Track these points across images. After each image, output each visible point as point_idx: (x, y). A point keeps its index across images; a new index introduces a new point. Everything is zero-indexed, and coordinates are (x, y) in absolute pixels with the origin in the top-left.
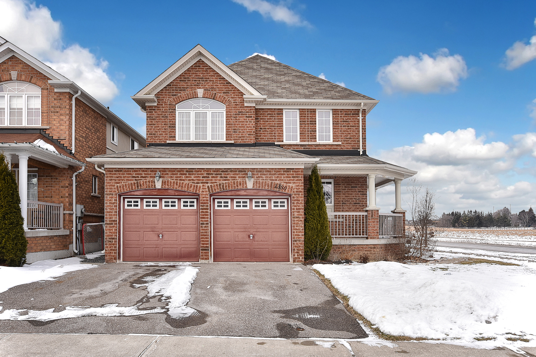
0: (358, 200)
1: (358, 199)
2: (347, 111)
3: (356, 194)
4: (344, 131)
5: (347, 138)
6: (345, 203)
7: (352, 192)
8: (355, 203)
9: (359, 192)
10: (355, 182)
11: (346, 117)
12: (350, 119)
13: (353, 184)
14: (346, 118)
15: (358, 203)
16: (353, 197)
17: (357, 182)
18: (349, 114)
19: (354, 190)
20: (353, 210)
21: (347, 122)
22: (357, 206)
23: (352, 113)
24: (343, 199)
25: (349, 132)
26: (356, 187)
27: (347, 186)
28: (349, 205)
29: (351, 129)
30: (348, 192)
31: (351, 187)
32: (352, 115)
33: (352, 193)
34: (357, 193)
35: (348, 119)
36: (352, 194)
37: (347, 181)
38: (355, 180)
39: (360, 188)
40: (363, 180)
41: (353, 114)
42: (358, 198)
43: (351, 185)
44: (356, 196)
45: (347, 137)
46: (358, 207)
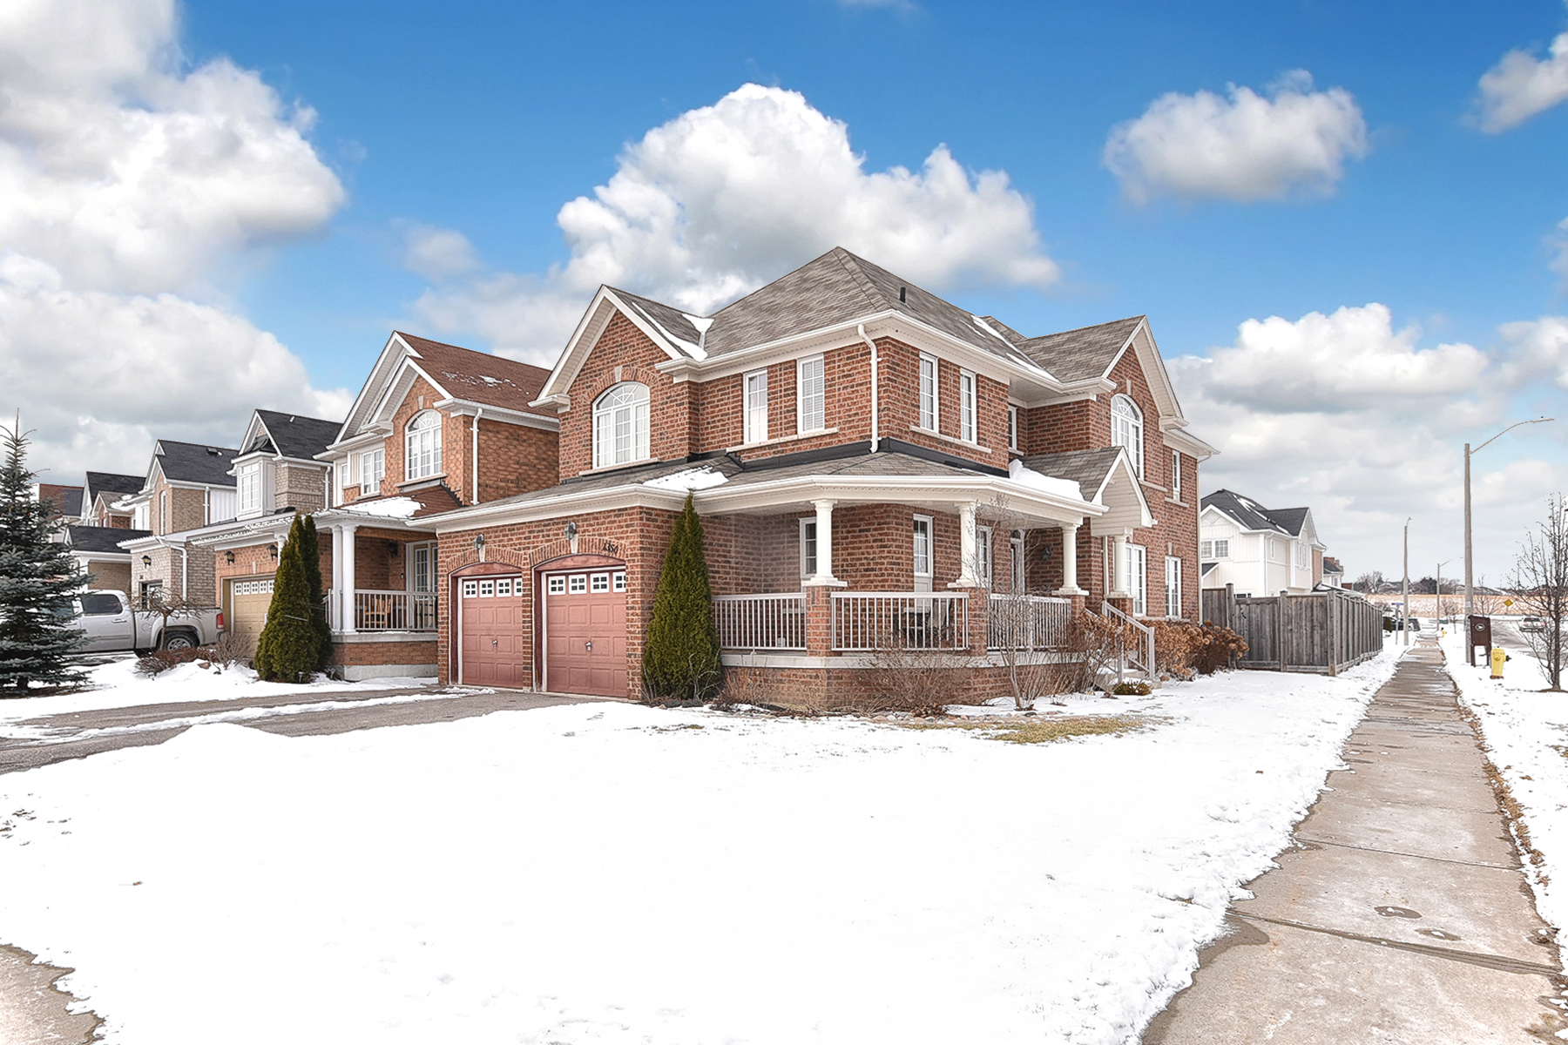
0: (871, 562)
1: (872, 559)
2: (851, 350)
3: (867, 547)
4: (845, 400)
5: (850, 416)
6: (847, 571)
7: (860, 542)
8: (866, 570)
9: (875, 541)
10: (867, 518)
11: (849, 364)
12: (856, 368)
13: (862, 523)
14: (849, 367)
15: (872, 570)
16: (863, 554)
17: (869, 519)
18: (853, 357)
19: (865, 539)
20: (863, 587)
21: (850, 375)
22: (869, 575)
23: (859, 353)
24: (844, 560)
25: (855, 400)
26: (868, 530)
27: (851, 529)
28: (854, 574)
29: (857, 391)
30: (854, 542)
31: (860, 531)
32: (860, 358)
33: (860, 545)
34: (870, 545)
35: (851, 369)
36: (860, 548)
37: (851, 517)
38: (867, 514)
39: (876, 532)
40: (882, 510)
41: (862, 355)
42: (871, 557)
43: (859, 526)
44: (867, 552)
45: (850, 413)
46: (871, 578)
